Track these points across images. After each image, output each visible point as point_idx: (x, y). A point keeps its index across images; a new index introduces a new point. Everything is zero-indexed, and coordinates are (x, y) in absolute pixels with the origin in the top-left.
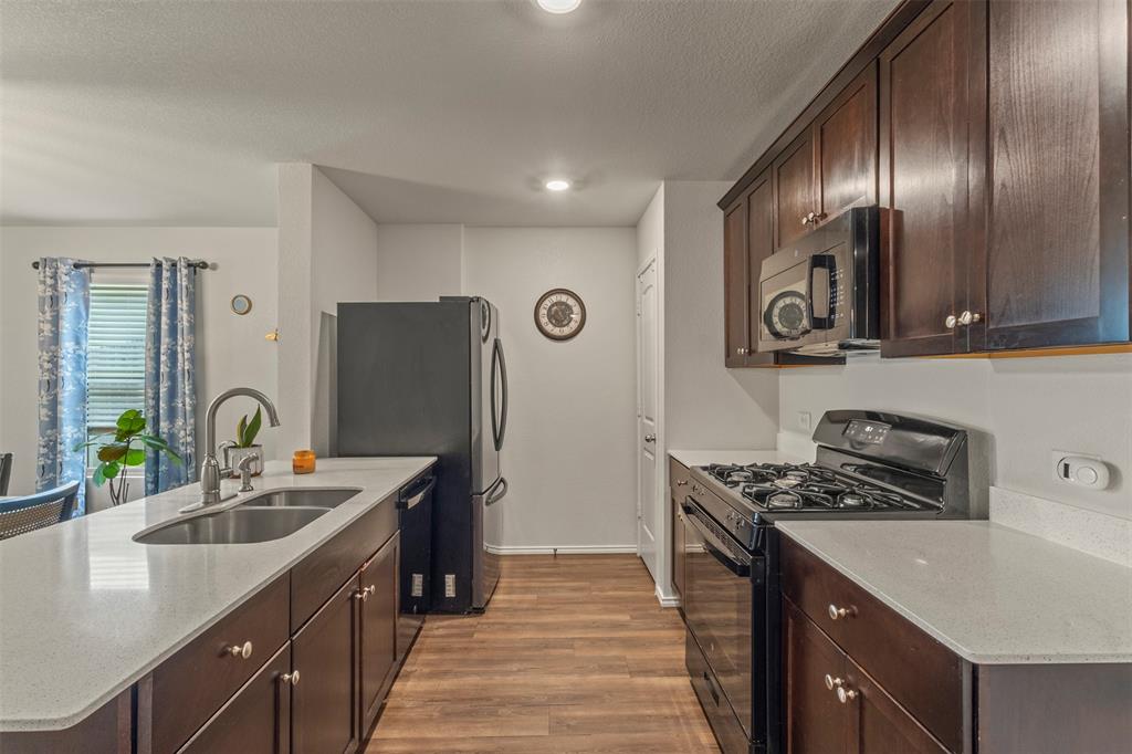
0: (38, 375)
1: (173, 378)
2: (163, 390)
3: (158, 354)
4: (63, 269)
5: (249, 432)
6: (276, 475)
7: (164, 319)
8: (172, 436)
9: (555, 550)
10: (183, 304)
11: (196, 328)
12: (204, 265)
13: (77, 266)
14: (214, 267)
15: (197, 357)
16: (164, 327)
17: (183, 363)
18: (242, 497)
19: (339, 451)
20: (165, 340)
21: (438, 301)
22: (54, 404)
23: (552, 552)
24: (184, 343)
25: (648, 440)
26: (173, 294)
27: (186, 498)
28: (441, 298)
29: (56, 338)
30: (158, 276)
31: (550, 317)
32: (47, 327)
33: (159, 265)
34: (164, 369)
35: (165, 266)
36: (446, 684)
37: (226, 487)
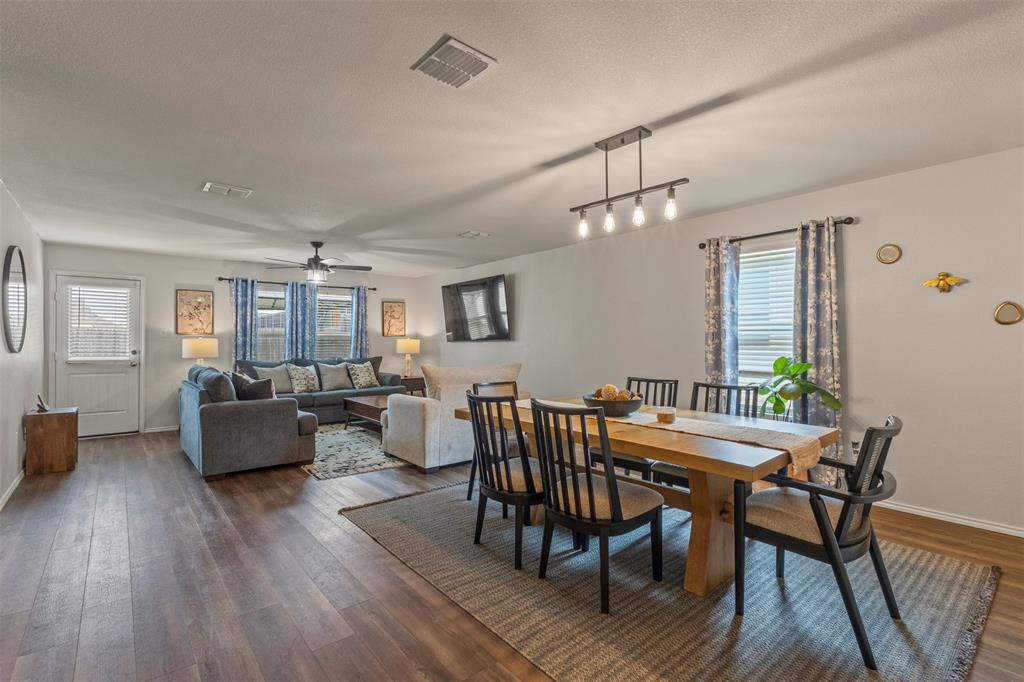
0: (704, 328)
1: (820, 328)
2: (810, 340)
3: (805, 307)
4: (722, 245)
7: (811, 276)
8: (820, 382)
10: (830, 260)
12: (851, 220)
13: (731, 241)
14: (861, 220)
15: (844, 309)
16: (811, 283)
17: (831, 315)
20: (812, 295)
22: (718, 351)
24: (830, 297)
26: (819, 252)
29: (718, 300)
30: (804, 237)
32: (712, 292)
33: (805, 229)
34: (811, 321)
35: (810, 228)
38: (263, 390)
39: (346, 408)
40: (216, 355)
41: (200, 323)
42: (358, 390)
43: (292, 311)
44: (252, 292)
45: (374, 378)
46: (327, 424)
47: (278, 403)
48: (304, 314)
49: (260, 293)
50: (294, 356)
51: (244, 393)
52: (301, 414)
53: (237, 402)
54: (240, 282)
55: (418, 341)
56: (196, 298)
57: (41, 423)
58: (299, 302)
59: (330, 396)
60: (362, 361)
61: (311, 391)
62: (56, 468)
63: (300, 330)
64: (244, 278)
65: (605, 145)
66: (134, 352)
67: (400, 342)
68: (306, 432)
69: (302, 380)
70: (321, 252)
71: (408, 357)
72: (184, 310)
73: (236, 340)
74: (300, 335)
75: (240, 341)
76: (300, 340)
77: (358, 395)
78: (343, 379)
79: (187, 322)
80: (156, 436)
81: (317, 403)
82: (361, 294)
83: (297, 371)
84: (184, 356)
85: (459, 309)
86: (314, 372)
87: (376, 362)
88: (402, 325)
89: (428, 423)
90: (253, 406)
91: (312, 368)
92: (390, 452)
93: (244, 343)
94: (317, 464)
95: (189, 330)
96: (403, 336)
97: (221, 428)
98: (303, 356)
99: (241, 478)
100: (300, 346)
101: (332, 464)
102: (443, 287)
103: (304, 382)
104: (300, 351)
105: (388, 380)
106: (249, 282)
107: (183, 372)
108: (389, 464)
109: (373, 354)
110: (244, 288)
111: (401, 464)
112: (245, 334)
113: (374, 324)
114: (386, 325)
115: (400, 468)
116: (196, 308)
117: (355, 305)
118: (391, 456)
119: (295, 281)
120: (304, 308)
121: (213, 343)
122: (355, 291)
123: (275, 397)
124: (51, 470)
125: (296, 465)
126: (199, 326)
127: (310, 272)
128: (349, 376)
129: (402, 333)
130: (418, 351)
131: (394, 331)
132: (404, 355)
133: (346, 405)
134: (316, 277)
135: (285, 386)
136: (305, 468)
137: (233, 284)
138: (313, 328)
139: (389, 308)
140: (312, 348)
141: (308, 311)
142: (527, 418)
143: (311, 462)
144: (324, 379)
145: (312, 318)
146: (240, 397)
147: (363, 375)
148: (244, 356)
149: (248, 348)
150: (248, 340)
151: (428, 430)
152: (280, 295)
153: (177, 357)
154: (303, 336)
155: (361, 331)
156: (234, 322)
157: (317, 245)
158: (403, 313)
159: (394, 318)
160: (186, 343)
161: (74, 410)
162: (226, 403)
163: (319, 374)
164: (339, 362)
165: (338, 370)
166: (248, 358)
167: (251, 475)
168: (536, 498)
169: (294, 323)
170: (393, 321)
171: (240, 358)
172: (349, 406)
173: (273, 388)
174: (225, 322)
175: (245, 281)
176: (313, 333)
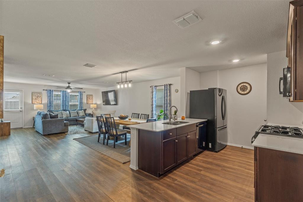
0: (151, 103)
1: (167, 104)
2: (166, 106)
3: (165, 100)
4: (153, 87)
5: (176, 112)
6: (179, 119)
7: (166, 94)
8: (167, 114)
9: (242, 147)
10: (168, 92)
11: (170, 95)
12: (171, 84)
13: (155, 86)
14: (173, 85)
15: (170, 101)
16: (166, 95)
17: (168, 102)
18: (174, 121)
19: (190, 117)
20: (166, 98)
21: (208, 89)
22: (152, 108)
23: (241, 147)
24: (168, 98)
25: (265, 121)
26: (167, 90)
27: (168, 121)
28: (209, 89)
29: (153, 98)
30: (165, 87)
31: (241, 89)
32: (152, 96)
33: (165, 85)
34: (166, 102)
35: (166, 85)
36: (205, 159)
37: (172, 120)
38: (56, 116)
39: (76, 121)
40: (43, 109)
41: (39, 101)
42: (80, 117)
43: (63, 98)
44: (52, 93)
45: (84, 114)
46: (72, 125)
47: (60, 119)
48: (66, 98)
49: (54, 93)
50: (63, 109)
51: (52, 117)
52: (65, 122)
53: (50, 119)
54: (49, 91)
55: (96, 105)
56: (37, 94)
57: (3, 124)
58: (65, 95)
59: (73, 118)
60: (81, 110)
61: (68, 117)
62: (6, 134)
63: (65, 102)
64: (50, 89)
65: (122, 73)
66: (21, 108)
67: (91, 105)
68: (66, 126)
69: (65, 115)
70: (70, 85)
71: (93, 109)
72: (34, 98)
73: (48, 105)
74: (65, 103)
75: (49, 105)
76: (65, 105)
77: (80, 118)
78: (76, 114)
79: (35, 100)
80: (27, 128)
81: (69, 120)
82: (81, 93)
83: (64, 112)
84: (34, 109)
85: (107, 97)
86: (69, 113)
87: (85, 110)
88: (92, 101)
89: (93, 123)
90: (54, 120)
91: (68, 112)
92: (86, 130)
93: (50, 106)
94: (69, 132)
95: (36, 103)
96: (92, 104)
97: (47, 124)
98: (66, 109)
99: (51, 135)
100: (65, 106)
101: (72, 132)
102: (102, 92)
103: (66, 115)
104: (65, 107)
105: (88, 114)
106: (51, 91)
107: (36, 113)
108: (86, 132)
109: (84, 108)
110: (50, 92)
111: (88, 132)
112: (50, 103)
113: (84, 101)
114: (88, 101)
115: (88, 133)
116: (37, 97)
117: (79, 96)
118: (86, 131)
119: (63, 90)
120: (66, 97)
121: (42, 106)
122: (80, 93)
123: (59, 118)
124: (5, 135)
125: (64, 133)
126: (38, 101)
127: (67, 89)
128: (78, 114)
129: (92, 103)
130: (96, 107)
131: (90, 102)
132: (92, 108)
133: (77, 120)
134: (69, 91)
135: (61, 116)
136: (66, 133)
137: (47, 91)
138: (68, 102)
139: (89, 97)
140: (68, 107)
141: (67, 98)
142: (105, 120)
143: (67, 132)
144: (71, 114)
145: (68, 99)
146: (51, 118)
147: (81, 113)
148: (50, 109)
149: (51, 107)
150: (51, 105)
151: (93, 124)
152: (60, 93)
153: (33, 109)
154: (66, 104)
155: (81, 103)
156: (47, 100)
157: (69, 83)
158: (92, 98)
159: (90, 99)
160: (35, 106)
161: (10, 121)
162: (48, 119)
163: (70, 113)
164: (75, 110)
165: (75, 112)
166: (51, 109)
167: (53, 135)
168: (106, 133)
169: (63, 101)
170: (90, 100)
171: (49, 109)
172: (77, 121)
173: (59, 116)
174: (45, 100)
175: (50, 90)
176: (68, 103)
